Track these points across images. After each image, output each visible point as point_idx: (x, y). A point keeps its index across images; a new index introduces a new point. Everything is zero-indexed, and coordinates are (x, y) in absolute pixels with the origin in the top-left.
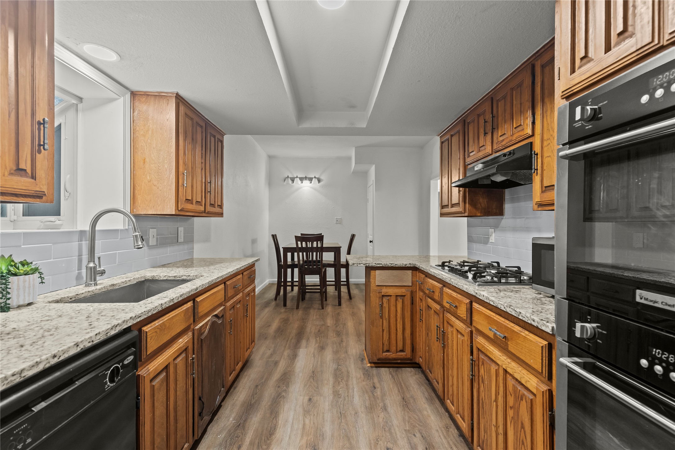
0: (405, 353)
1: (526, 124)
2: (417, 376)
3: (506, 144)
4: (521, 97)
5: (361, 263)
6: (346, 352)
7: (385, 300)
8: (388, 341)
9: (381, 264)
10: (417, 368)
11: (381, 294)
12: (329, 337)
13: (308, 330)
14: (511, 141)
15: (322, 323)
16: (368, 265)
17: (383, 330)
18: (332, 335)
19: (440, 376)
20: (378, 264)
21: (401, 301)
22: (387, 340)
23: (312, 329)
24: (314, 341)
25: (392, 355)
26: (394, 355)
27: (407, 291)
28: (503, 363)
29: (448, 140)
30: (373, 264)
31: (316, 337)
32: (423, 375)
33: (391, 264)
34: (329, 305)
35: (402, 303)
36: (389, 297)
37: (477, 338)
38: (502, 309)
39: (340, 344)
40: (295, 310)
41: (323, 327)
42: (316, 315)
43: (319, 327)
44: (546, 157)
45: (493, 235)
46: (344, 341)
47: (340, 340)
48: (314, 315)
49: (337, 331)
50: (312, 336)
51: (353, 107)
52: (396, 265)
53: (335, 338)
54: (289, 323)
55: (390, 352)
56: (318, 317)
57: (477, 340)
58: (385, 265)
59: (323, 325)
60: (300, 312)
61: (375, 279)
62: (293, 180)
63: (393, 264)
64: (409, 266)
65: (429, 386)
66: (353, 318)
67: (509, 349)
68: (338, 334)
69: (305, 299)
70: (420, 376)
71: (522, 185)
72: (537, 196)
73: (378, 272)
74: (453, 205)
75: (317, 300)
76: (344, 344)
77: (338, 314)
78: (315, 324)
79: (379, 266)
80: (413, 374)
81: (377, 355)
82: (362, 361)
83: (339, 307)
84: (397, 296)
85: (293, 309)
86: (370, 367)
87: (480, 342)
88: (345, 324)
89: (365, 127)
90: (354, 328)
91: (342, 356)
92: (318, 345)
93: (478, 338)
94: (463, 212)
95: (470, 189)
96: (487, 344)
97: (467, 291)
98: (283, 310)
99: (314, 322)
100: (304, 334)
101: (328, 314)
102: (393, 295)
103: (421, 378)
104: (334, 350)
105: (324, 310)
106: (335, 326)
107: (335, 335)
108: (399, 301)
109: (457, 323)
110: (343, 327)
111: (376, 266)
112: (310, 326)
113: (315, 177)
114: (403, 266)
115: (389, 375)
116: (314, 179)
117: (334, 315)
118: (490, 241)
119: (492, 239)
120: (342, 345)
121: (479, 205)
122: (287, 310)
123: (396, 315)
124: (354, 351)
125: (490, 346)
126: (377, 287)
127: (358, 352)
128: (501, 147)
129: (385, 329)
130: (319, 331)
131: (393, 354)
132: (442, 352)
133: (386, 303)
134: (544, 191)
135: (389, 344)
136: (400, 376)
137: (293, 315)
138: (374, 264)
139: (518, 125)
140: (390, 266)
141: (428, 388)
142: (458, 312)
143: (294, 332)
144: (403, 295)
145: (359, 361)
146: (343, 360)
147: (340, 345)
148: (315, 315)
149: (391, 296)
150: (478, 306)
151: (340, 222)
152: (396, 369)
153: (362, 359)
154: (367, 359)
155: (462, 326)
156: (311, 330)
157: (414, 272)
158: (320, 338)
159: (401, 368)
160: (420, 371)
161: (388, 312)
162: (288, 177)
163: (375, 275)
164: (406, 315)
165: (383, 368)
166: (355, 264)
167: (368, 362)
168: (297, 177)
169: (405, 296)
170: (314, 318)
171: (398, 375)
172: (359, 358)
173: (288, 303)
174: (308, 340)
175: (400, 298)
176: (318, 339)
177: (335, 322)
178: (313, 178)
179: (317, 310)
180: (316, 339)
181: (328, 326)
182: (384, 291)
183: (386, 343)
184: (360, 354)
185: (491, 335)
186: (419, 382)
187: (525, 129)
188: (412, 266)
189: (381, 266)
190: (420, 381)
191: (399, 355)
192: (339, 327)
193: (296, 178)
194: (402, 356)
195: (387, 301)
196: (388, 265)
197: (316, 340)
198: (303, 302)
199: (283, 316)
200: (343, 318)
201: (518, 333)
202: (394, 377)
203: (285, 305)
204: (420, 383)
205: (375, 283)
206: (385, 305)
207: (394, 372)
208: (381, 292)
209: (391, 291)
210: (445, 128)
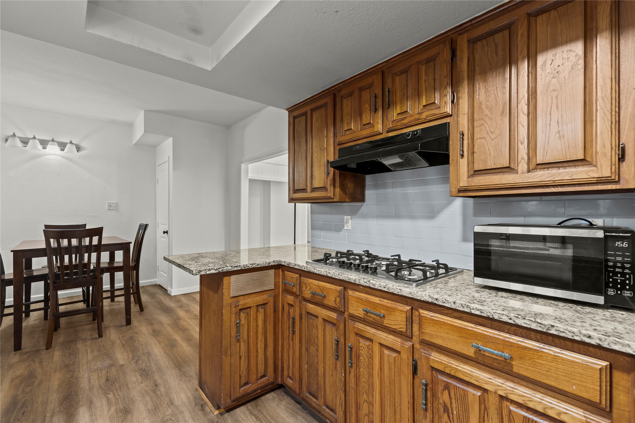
0: (267, 378)
1: (444, 102)
2: (284, 403)
3: (409, 123)
4: (434, 73)
5: (212, 269)
6: (171, 403)
7: (242, 315)
8: (247, 370)
9: (239, 266)
10: (278, 390)
11: (238, 308)
12: (130, 386)
13: (84, 383)
14: (419, 119)
15: (108, 362)
16: (222, 270)
17: (240, 357)
18: (134, 379)
19: (338, 402)
20: (235, 267)
21: (263, 310)
22: (245, 369)
23: (92, 381)
24: (104, 402)
25: (252, 387)
26: (254, 386)
27: (270, 297)
28: (499, 388)
29: (305, 114)
30: (228, 268)
31: (106, 394)
32: (289, 398)
33: (252, 264)
34: (109, 327)
35: (263, 314)
36: (248, 310)
37: (430, 355)
38: (504, 320)
39: (154, 392)
40: (45, 351)
41: (113, 370)
42: (92, 351)
43: (104, 372)
44: (477, 139)
45: (350, 222)
46: (160, 384)
47: (152, 384)
48: (87, 352)
49: (141, 369)
50: (96, 394)
51: (196, 31)
52: (258, 265)
53: (142, 383)
54: (37, 383)
55: (249, 384)
56: (96, 353)
57: (431, 357)
58: (244, 267)
59: (110, 366)
60: (57, 354)
61: (230, 289)
62: (25, 142)
63: (255, 264)
64: (273, 264)
65: (304, 411)
66: (158, 340)
67: (515, 370)
68: (145, 373)
69: (59, 327)
70: (287, 401)
71: (392, 171)
72: (462, 181)
73: (233, 278)
74: (314, 190)
75: (84, 323)
76: (162, 389)
77: (131, 338)
78: (95, 367)
79: (236, 270)
80: (278, 400)
81: (232, 395)
82: (203, 410)
83: (128, 327)
84: (258, 306)
85: (38, 351)
86: (219, 415)
87: (440, 361)
88: (149, 354)
89: (210, 69)
90: (166, 355)
91: (167, 413)
92: (114, 408)
93: (432, 355)
94: (333, 197)
95: (341, 171)
96: (454, 363)
97: (411, 296)
98: (15, 358)
99: (92, 365)
100: (77, 395)
101: (113, 343)
102: (253, 306)
103: (289, 404)
104: (150, 408)
105: (104, 338)
106: (134, 361)
107: (140, 378)
108: (260, 312)
109: (381, 336)
110: (148, 358)
111: (232, 270)
112: (86, 376)
113: (71, 143)
114: (266, 265)
115: (251, 416)
116: (68, 146)
117: (124, 342)
118: (346, 228)
119: (348, 226)
120: (158, 393)
121: (348, 190)
122: (25, 357)
123: (257, 331)
124: (183, 396)
125: (461, 366)
126: (232, 299)
127: (189, 395)
128: (400, 126)
129: (243, 354)
130: (107, 380)
131: (253, 384)
132: (343, 371)
133: (245, 318)
134: (471, 175)
135: (248, 374)
136: (265, 413)
137: (41, 362)
138: (230, 268)
139: (430, 102)
140: (250, 267)
141: (304, 414)
142: (385, 322)
143: (54, 398)
144: (266, 302)
145: (197, 411)
146: (172, 420)
147: (156, 394)
148: (89, 351)
149: (251, 307)
150: (431, 314)
151: (115, 208)
152: (253, 403)
153: (202, 406)
154: (209, 403)
155: (393, 340)
156: (90, 382)
157: (276, 270)
158: (114, 394)
159: (260, 398)
160: (283, 394)
161: (246, 330)
162: (14, 135)
163: (230, 283)
164: (268, 328)
165: (238, 409)
166: (202, 271)
167: (213, 409)
168: (34, 138)
169: (267, 303)
170: (90, 357)
171: (262, 410)
172: (195, 406)
173: (25, 341)
174: (91, 403)
175: (261, 307)
176: (111, 396)
177: (131, 355)
178: (67, 143)
179: (90, 342)
180: (107, 397)
181: (122, 366)
182: (242, 302)
183: (244, 373)
184: (195, 398)
185: (470, 352)
186: (291, 411)
187: (441, 108)
188: (276, 264)
189: (240, 268)
190: (291, 409)
191: (260, 383)
192: (141, 361)
193: (32, 138)
194: (263, 383)
195: (246, 316)
196: (248, 266)
197: (108, 400)
198: (58, 332)
199: (21, 370)
200: (141, 344)
201: (538, 350)
202: (258, 417)
203: (18, 347)
204: (293, 413)
205: (229, 294)
206: (243, 321)
207: (254, 408)
208: (239, 306)
209: (251, 301)
210: (301, 101)
